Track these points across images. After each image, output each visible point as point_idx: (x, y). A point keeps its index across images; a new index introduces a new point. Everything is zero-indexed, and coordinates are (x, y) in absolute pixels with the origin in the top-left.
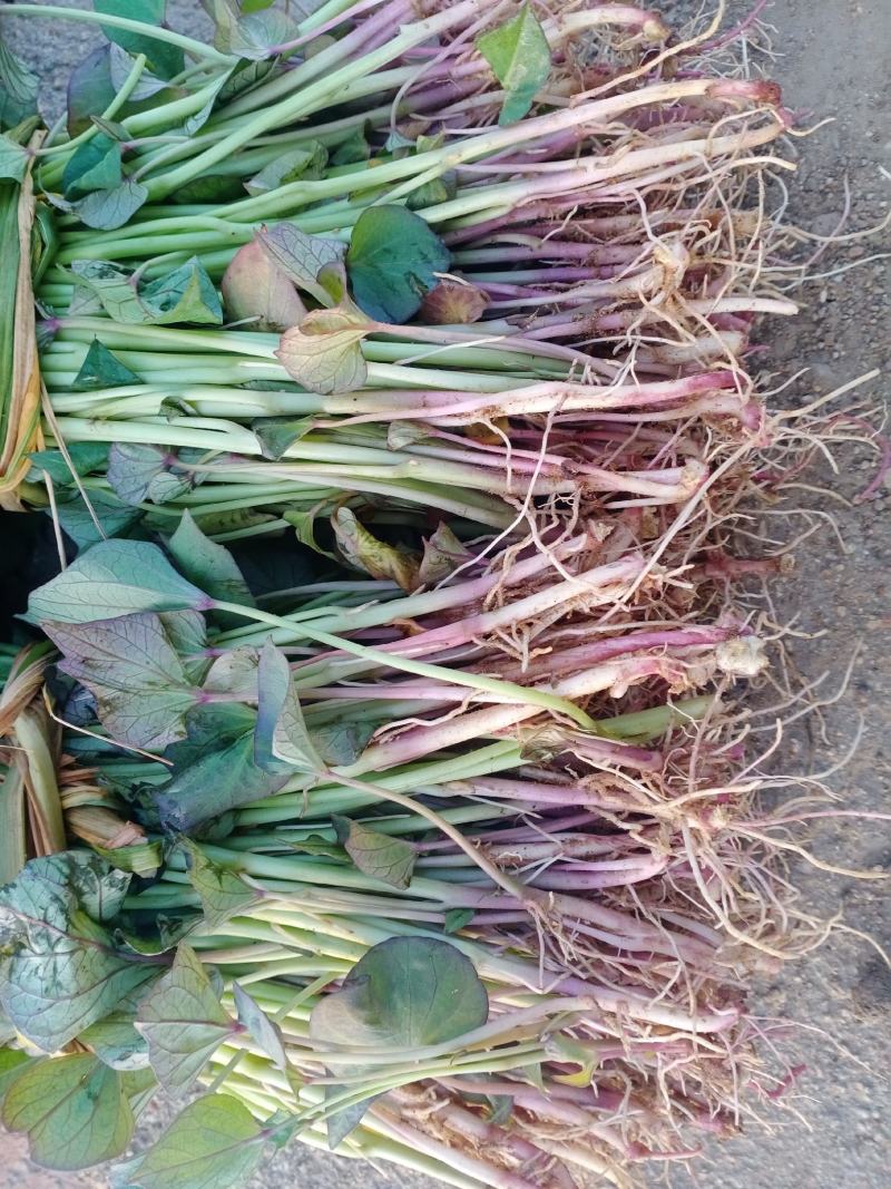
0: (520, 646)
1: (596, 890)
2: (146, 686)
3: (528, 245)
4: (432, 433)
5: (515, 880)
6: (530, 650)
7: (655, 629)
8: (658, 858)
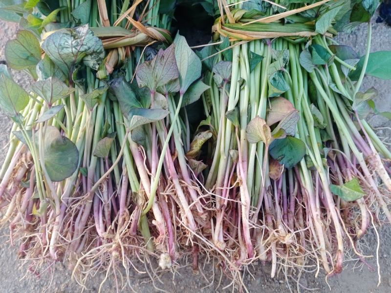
0: (168, 192)
1: (93, 214)
2: (155, 75)
3: (294, 192)
4: (235, 163)
5: (96, 189)
6: (167, 195)
7: (174, 233)
8: (103, 234)
